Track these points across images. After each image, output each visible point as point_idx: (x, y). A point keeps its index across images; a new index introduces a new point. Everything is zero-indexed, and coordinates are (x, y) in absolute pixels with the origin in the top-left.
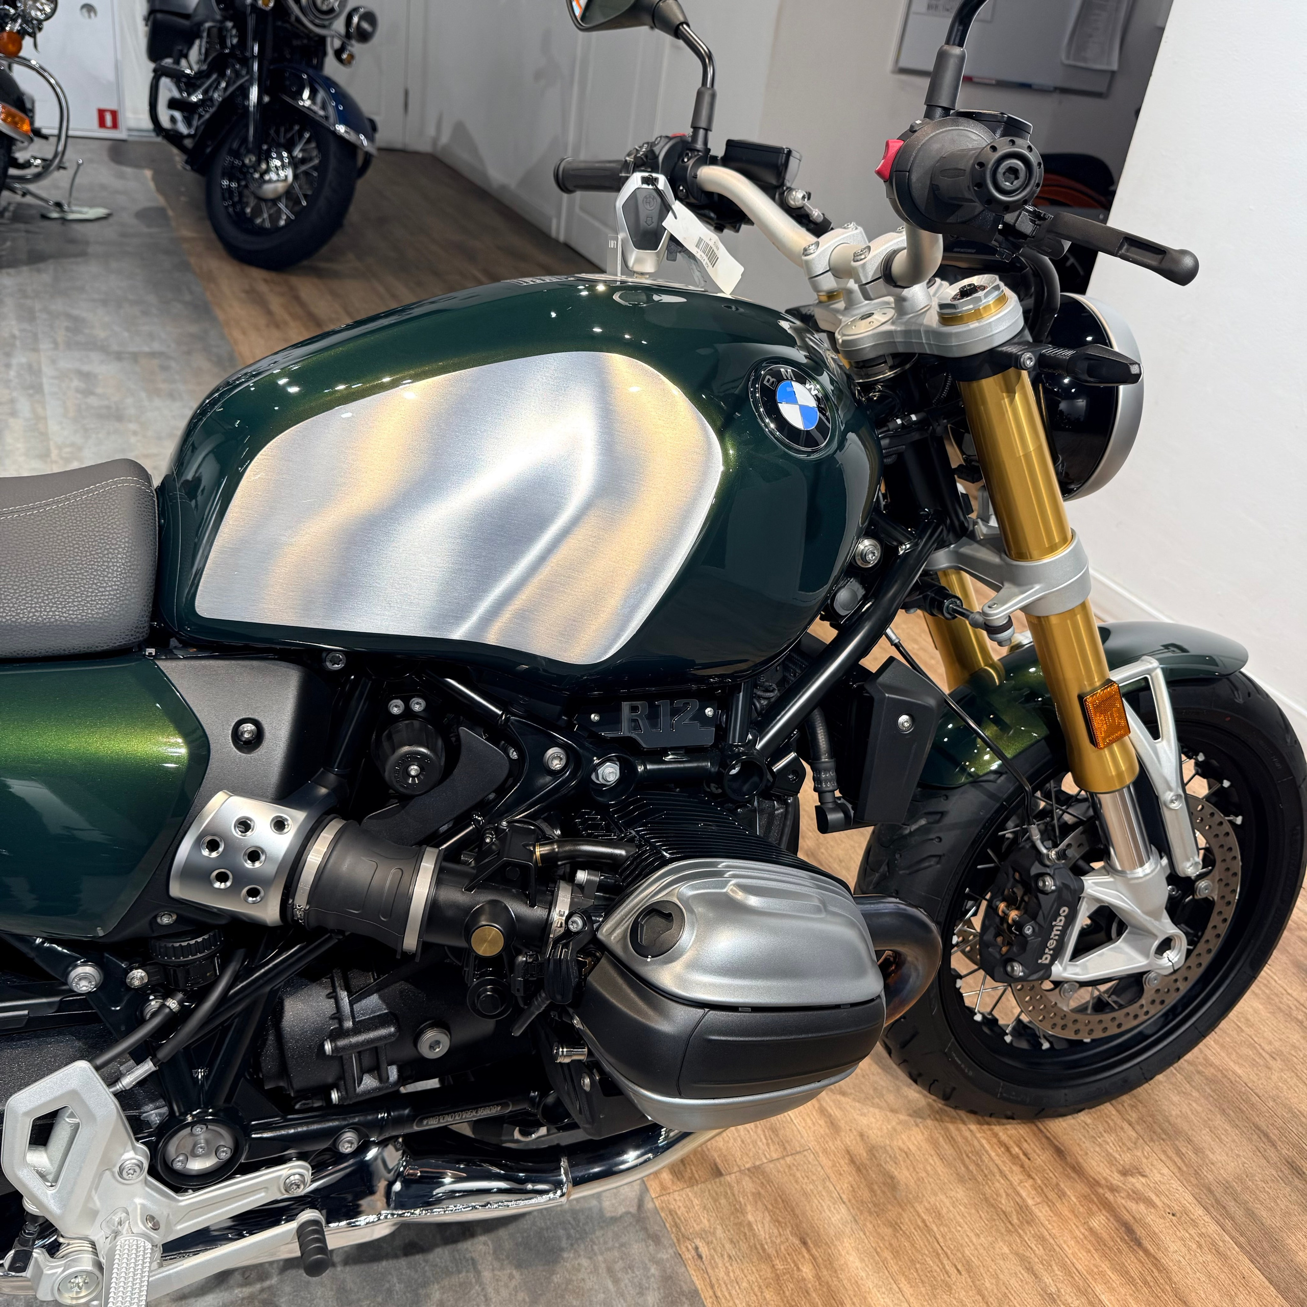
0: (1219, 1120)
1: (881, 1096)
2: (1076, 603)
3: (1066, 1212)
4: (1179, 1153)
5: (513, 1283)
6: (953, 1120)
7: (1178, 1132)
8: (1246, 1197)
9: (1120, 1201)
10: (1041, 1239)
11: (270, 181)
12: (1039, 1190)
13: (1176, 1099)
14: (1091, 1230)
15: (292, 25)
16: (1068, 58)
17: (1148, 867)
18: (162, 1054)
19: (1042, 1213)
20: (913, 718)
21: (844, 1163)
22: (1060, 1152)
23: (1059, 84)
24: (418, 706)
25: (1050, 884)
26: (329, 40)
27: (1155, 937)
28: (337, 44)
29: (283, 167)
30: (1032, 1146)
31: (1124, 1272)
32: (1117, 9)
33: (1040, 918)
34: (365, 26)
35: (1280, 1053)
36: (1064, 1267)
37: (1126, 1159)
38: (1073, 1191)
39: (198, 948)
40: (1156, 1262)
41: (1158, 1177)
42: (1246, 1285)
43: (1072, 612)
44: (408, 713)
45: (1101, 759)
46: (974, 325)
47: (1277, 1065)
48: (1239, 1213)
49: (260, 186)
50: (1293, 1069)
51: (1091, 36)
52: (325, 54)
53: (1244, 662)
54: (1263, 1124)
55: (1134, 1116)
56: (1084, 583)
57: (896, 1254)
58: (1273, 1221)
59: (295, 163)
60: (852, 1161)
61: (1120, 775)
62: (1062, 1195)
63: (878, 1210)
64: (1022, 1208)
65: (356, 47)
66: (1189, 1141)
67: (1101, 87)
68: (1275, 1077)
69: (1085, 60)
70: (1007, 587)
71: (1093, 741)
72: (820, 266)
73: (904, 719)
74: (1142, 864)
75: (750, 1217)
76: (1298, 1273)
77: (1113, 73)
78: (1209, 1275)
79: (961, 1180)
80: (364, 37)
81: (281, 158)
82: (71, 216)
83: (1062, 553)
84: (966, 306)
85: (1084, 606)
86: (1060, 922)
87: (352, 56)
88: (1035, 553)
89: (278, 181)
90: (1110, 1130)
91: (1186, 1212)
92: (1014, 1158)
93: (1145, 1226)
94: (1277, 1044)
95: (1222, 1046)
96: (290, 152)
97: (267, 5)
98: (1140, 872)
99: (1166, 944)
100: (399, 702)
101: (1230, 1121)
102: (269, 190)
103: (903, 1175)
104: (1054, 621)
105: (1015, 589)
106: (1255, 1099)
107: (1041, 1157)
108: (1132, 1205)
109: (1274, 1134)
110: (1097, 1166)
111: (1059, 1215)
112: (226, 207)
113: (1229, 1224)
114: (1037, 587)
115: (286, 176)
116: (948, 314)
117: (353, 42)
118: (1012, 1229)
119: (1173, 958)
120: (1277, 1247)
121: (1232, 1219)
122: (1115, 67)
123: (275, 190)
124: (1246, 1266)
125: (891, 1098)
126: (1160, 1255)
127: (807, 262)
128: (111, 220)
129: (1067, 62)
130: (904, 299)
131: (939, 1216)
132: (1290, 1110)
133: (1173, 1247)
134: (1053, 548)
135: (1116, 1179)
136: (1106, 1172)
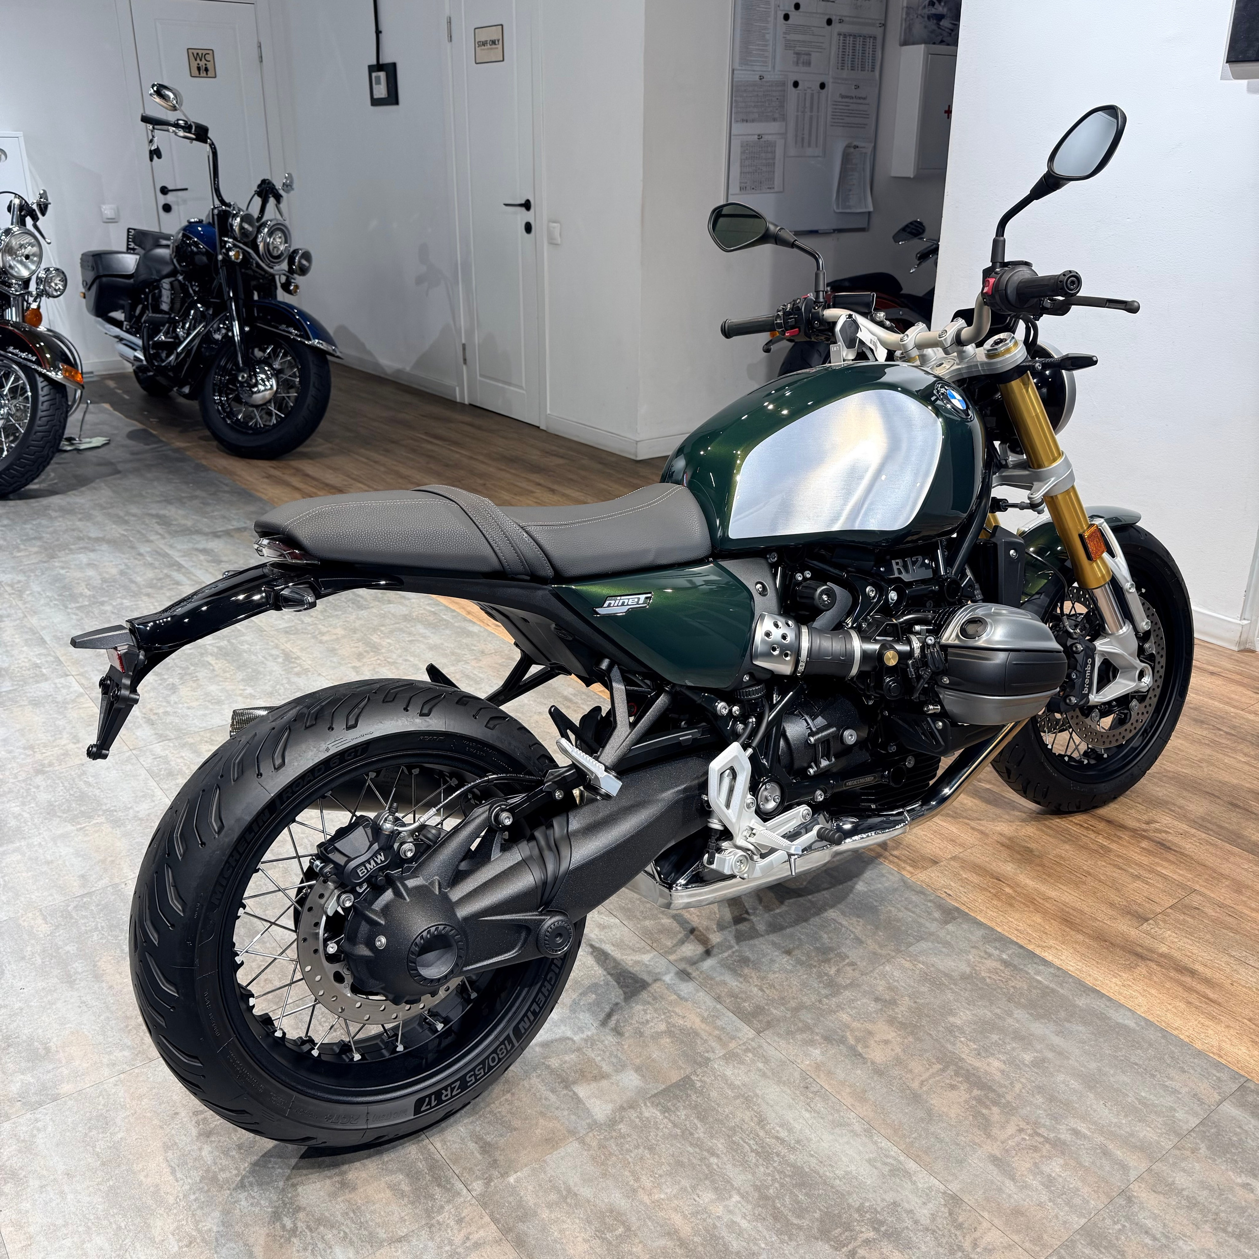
0: (1185, 794)
1: (1001, 817)
2: (1069, 486)
3: (1125, 844)
4: (1171, 810)
5: (861, 924)
6: (1045, 820)
7: (1167, 803)
8: (1215, 820)
9: (1151, 834)
10: (1119, 856)
11: (259, 391)
12: (1108, 838)
13: (1158, 789)
14: (1143, 848)
15: (254, 271)
16: (838, 208)
17: (1125, 629)
18: (754, 745)
19: (1114, 846)
20: (1016, 551)
21: (998, 846)
22: (1109, 822)
23: (835, 227)
24: (808, 575)
25: (1080, 647)
26: (277, 277)
27: (1136, 668)
28: (283, 279)
29: (268, 379)
30: (1093, 822)
31: (1169, 861)
32: (864, 170)
33: (1079, 668)
34: (304, 262)
35: (1203, 759)
36: (1136, 864)
37: (1145, 817)
38: (1125, 836)
39: (757, 692)
40: (1182, 854)
41: (1166, 822)
42: (1232, 854)
43: (1067, 492)
44: (805, 579)
45: (1093, 568)
46: (1008, 356)
47: (1204, 765)
48: (1214, 828)
49: (251, 396)
50: (1213, 765)
51: (850, 190)
52: (276, 288)
53: (1139, 519)
54: (1208, 790)
55: (1140, 800)
56: (1071, 477)
57: (1049, 876)
58: (1235, 827)
59: (277, 374)
60: (1003, 845)
61: (1103, 576)
62: (1120, 838)
63: (1030, 862)
64: (1102, 847)
65: (298, 279)
66: (1174, 804)
67: (863, 225)
68: (1205, 770)
69: (849, 207)
70: (1036, 485)
71: (1089, 558)
72: (911, 345)
73: (1012, 552)
74: (1121, 628)
75: (964, 876)
76: (1255, 844)
77: (869, 213)
78: (1212, 854)
79: (1065, 842)
80: (303, 271)
81: (265, 372)
82: (82, 447)
83: (1059, 461)
84: (1001, 348)
85: (1073, 487)
86: (1088, 668)
87: (297, 287)
88: (1046, 464)
89: (266, 390)
90: (1131, 808)
91: (1188, 832)
92: (1087, 828)
93: (1169, 841)
94: (1200, 756)
95: (1171, 763)
96: (270, 366)
97: (238, 259)
98: (1121, 632)
99: (1141, 675)
100: (799, 574)
101: (1192, 793)
102: (258, 398)
103: (1033, 846)
104: (1060, 497)
105: (1041, 484)
106: (1199, 781)
107: (1101, 826)
108: (1156, 835)
109: (1217, 793)
110: (1131, 823)
111: (1124, 846)
112: (224, 419)
113: (1211, 833)
114: (1053, 479)
115: (272, 386)
116: (991, 354)
117: (296, 276)
118: (1102, 856)
119: (1147, 680)
120: (1239, 836)
121: (1212, 830)
122: (871, 209)
123: (264, 397)
124: (1228, 846)
125: (1007, 817)
126: (1182, 851)
127: (903, 345)
128: (112, 444)
129: (838, 211)
130: (964, 352)
131: (1062, 857)
132: (1220, 782)
133: (1187, 847)
134: (1055, 460)
135: (1144, 826)
136: (1138, 825)
